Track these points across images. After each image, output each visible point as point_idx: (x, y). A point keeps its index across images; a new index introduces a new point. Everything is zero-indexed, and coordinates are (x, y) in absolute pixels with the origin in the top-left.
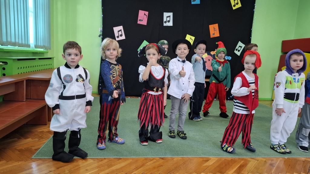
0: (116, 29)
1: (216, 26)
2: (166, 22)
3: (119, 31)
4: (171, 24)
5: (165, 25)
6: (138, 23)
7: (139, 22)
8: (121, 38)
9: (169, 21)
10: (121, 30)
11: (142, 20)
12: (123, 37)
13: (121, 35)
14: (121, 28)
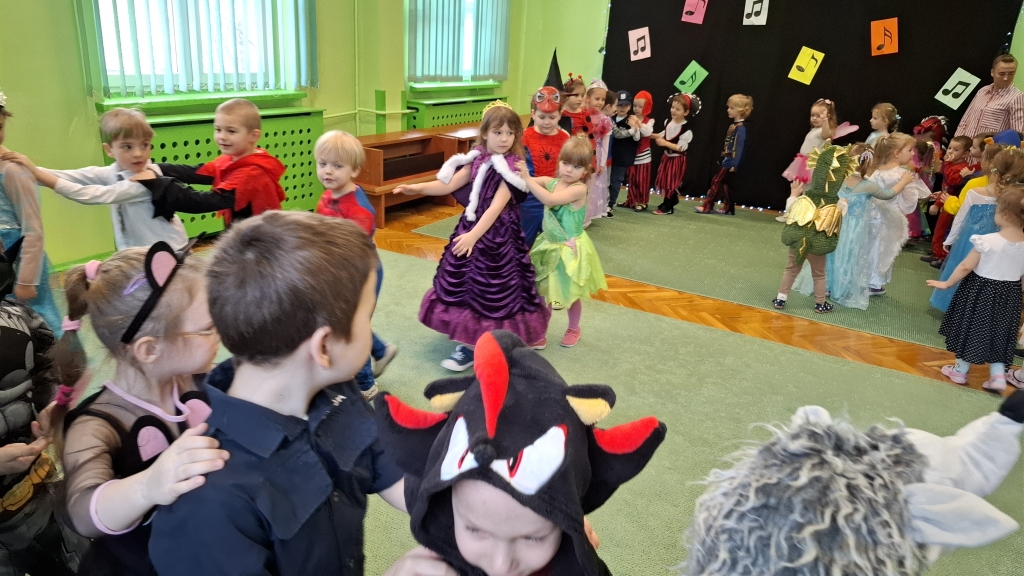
0: (634, 35)
1: (892, 23)
2: (749, 16)
3: (639, 40)
4: (762, 20)
5: (746, 22)
6: (683, 19)
7: (685, 18)
8: (642, 56)
9: (758, 14)
10: (643, 37)
11: (692, 13)
12: (647, 54)
13: (643, 49)
14: (645, 31)
